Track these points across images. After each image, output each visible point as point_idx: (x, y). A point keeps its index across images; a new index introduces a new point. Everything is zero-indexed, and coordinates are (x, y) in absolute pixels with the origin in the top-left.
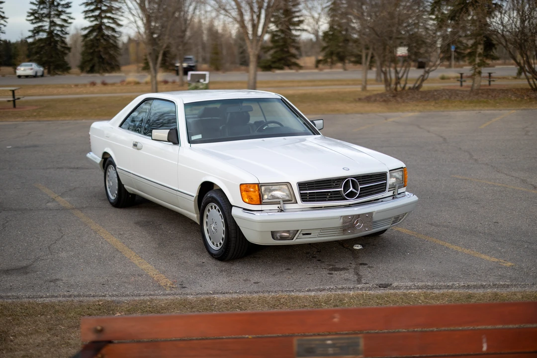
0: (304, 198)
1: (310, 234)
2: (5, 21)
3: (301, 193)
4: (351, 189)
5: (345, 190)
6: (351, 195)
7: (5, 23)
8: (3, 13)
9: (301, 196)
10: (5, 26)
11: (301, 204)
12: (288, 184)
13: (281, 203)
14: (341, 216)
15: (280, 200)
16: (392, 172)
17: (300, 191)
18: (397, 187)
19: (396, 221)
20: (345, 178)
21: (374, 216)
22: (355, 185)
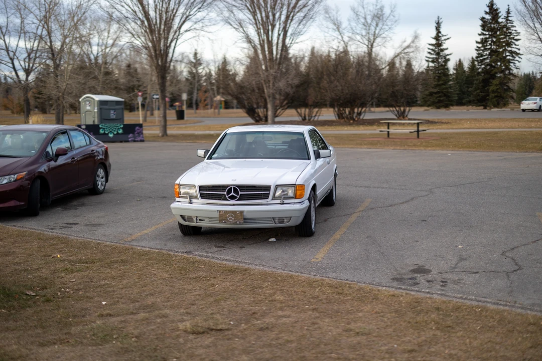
0: (203, 196)
1: (203, 220)
2: (519, 57)
3: (200, 193)
4: (232, 193)
5: (228, 194)
6: (232, 198)
7: (520, 60)
8: (519, 49)
9: (200, 195)
10: (519, 62)
11: (201, 200)
12: (194, 186)
13: (188, 197)
14: (218, 211)
15: (188, 196)
16: (277, 187)
17: (200, 191)
18: (282, 197)
19: (283, 222)
20: (229, 186)
21: (245, 213)
22: (236, 191)
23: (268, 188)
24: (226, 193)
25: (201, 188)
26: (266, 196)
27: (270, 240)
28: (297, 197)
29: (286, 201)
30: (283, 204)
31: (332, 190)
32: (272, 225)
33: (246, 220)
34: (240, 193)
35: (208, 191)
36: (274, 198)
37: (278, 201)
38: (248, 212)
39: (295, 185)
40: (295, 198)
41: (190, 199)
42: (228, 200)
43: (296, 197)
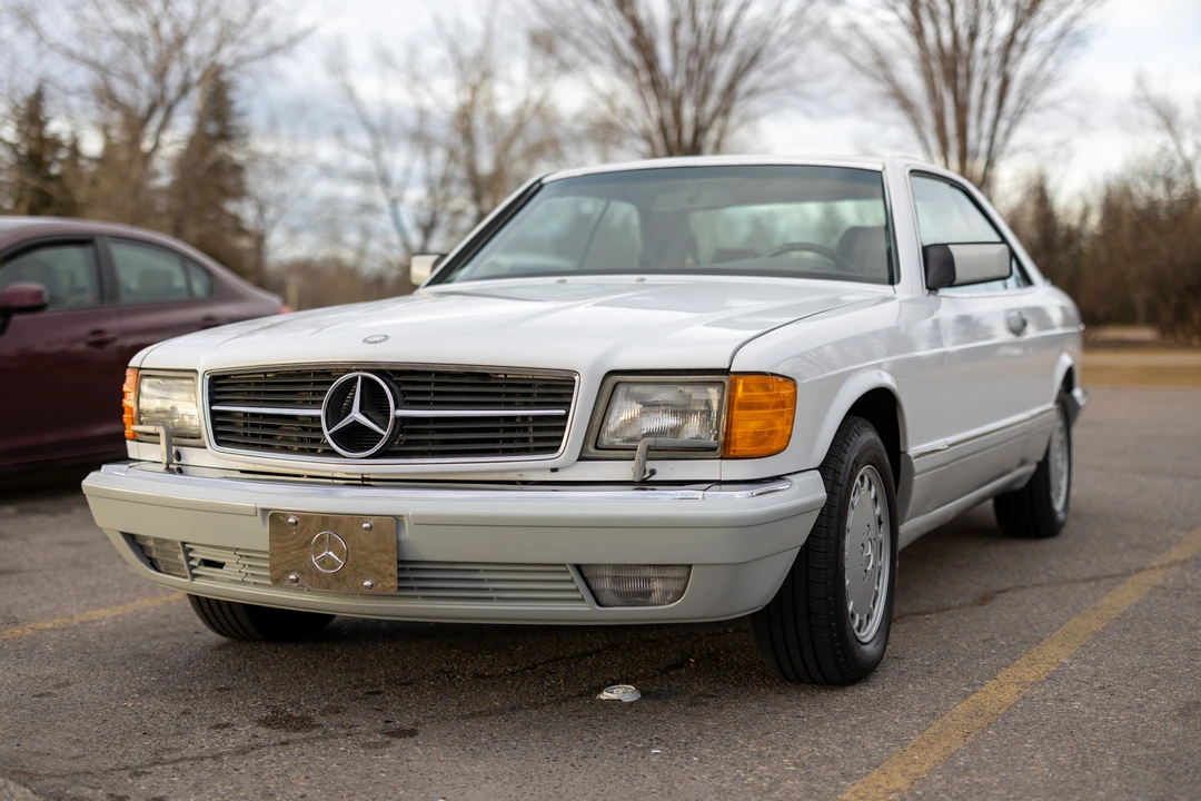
1: (220, 565)
3: (214, 414)
4: (356, 415)
5: (332, 418)
6: (354, 439)
9: (214, 423)
11: (208, 457)
13: (163, 439)
14: (265, 511)
15: (161, 430)
16: (616, 381)
17: (212, 402)
18: (641, 446)
19: (643, 597)
20: (346, 368)
21: (407, 533)
22: (374, 402)
23: (557, 387)
24: (320, 413)
25: (221, 386)
26: (546, 437)
27: (605, 695)
28: (741, 446)
29: (666, 470)
30: (644, 483)
31: (1044, 467)
32: (581, 610)
33: (411, 572)
34: (395, 413)
35: (247, 403)
36: (595, 448)
37: (623, 470)
38: (427, 523)
39: (726, 372)
40: (725, 451)
41: (169, 445)
42: (332, 453)
43: (727, 444)
